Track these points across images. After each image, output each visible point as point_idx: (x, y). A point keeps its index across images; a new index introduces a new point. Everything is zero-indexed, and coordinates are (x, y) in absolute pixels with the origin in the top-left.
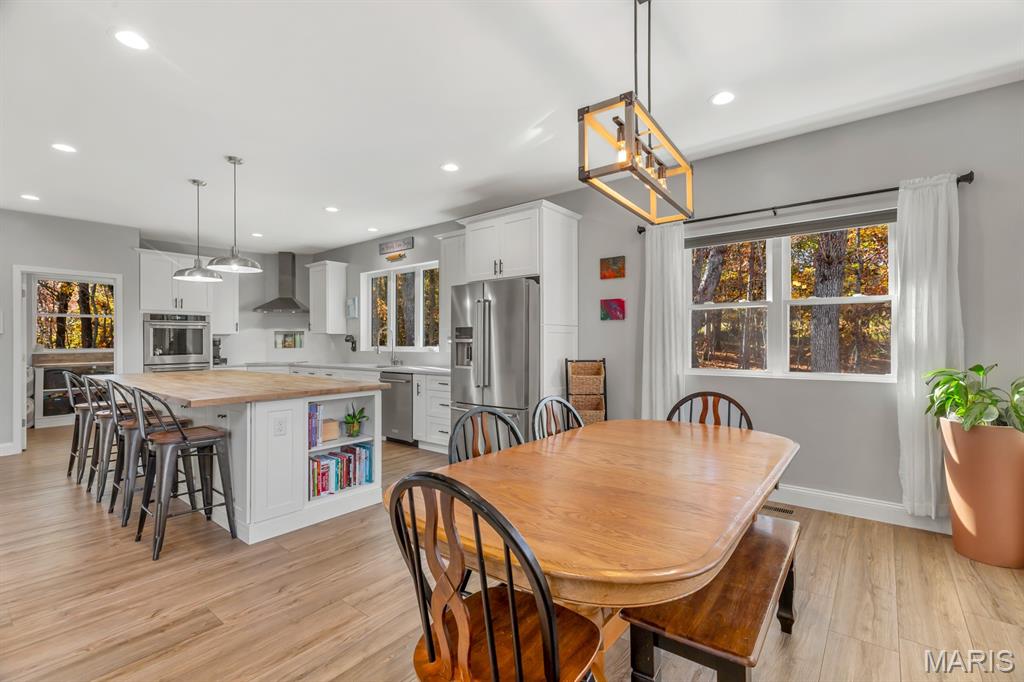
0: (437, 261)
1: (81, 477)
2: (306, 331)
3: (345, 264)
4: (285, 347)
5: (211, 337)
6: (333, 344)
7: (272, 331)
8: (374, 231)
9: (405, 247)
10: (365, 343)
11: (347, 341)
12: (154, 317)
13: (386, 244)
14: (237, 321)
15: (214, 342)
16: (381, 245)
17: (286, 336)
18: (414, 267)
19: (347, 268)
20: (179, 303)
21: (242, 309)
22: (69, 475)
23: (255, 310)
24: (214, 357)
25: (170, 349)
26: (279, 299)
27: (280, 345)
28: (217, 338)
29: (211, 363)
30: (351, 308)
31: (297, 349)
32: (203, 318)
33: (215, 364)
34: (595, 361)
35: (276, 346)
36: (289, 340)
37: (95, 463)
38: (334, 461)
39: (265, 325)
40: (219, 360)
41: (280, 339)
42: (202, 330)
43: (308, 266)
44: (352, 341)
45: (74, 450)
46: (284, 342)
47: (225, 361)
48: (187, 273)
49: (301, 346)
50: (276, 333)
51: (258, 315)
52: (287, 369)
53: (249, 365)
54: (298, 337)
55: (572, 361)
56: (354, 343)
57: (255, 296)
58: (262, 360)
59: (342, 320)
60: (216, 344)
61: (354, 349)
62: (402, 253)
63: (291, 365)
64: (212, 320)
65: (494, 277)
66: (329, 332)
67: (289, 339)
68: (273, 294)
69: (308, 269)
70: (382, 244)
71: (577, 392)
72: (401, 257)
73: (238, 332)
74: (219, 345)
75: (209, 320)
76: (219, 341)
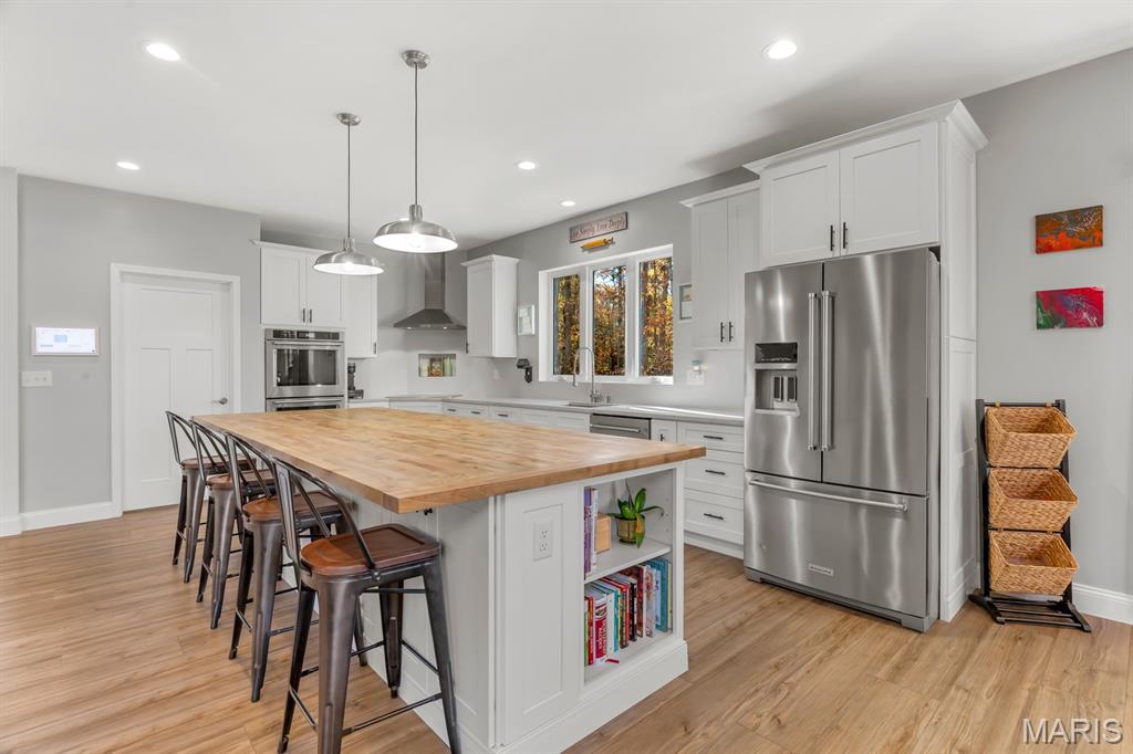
0: (671, 246)
1: (190, 573)
2: (459, 354)
3: (517, 260)
4: (431, 375)
5: (346, 362)
6: (496, 372)
7: (415, 354)
8: (570, 206)
9: (613, 229)
10: (544, 369)
11: (519, 367)
12: (278, 334)
13: (582, 226)
14: (375, 341)
15: (349, 367)
16: (571, 230)
17: (432, 360)
18: (626, 258)
19: (518, 264)
20: (307, 315)
21: (381, 324)
22: (176, 562)
23: (397, 325)
24: (349, 389)
25: (289, 377)
26: (425, 310)
27: (425, 373)
28: (352, 362)
29: (346, 396)
30: (525, 321)
31: (447, 378)
32: (335, 336)
33: (350, 397)
34: (1044, 406)
35: (420, 375)
36: (437, 367)
37: (208, 557)
38: (613, 595)
39: (407, 346)
40: (355, 393)
41: (425, 364)
42: (334, 352)
43: (464, 264)
44: (527, 368)
45: (181, 527)
46: (430, 368)
47: (361, 393)
48: (334, 258)
49: (451, 375)
50: (421, 356)
51: (399, 332)
52: (440, 405)
53: (391, 400)
54: (447, 362)
55: (993, 405)
56: (529, 370)
57: (395, 309)
58: (404, 392)
59: (511, 339)
60: (351, 370)
61: (529, 379)
62: (608, 237)
63: (445, 400)
64: (346, 338)
65: (829, 255)
66: (497, 354)
67: (437, 365)
68: (417, 306)
69: (466, 268)
70: (575, 227)
71: (1007, 462)
72: (606, 244)
73: (376, 355)
74: (353, 373)
75: (343, 338)
76: (354, 367)
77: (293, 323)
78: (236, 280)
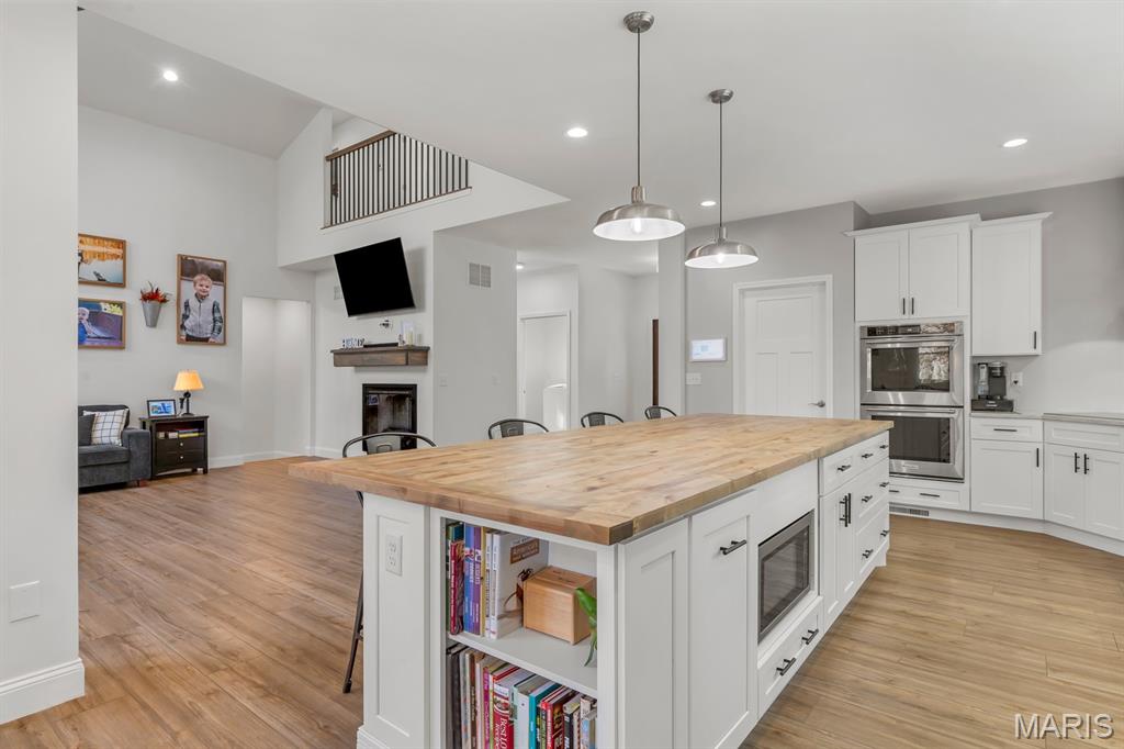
5: (969, 361)
14: (1036, 329)
20: (908, 305)
29: (968, 409)
32: (950, 327)
40: (996, 403)
42: (949, 348)
47: (1010, 405)
73: (1039, 351)
74: (1002, 376)
75: (961, 330)
76: (1002, 369)
77: (894, 317)
78: (828, 278)
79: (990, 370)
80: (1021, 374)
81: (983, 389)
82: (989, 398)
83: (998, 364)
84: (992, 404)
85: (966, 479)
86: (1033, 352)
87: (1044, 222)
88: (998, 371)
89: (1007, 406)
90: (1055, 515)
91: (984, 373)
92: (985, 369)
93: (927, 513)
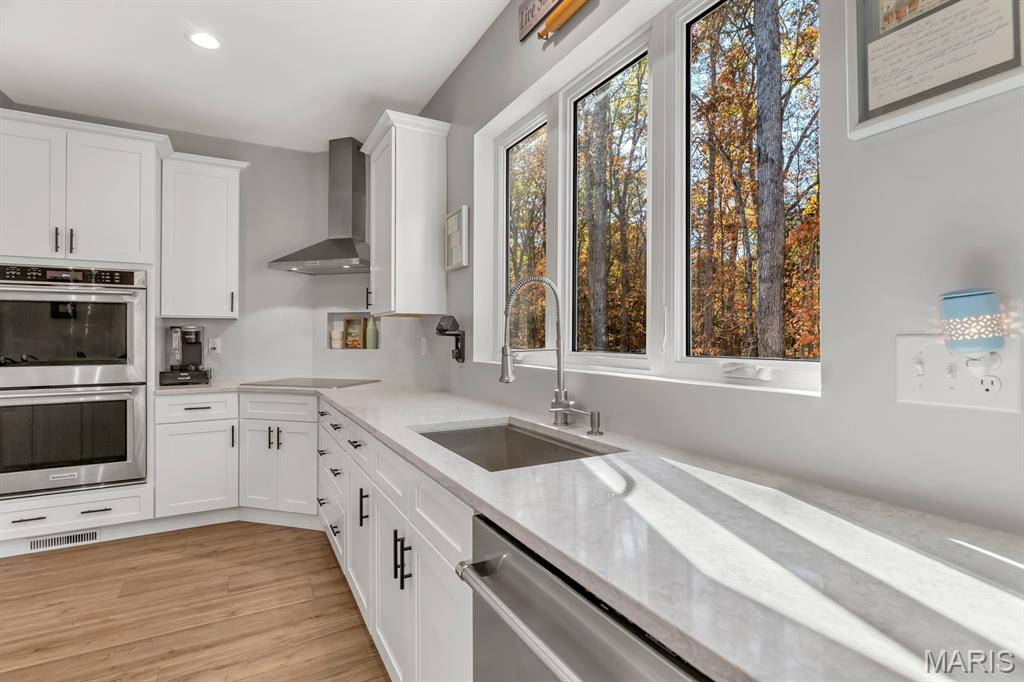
3: (444, 126)
4: (346, 346)
7: (322, 314)
11: (441, 331)
14: (233, 289)
17: (349, 323)
19: (448, 136)
20: (64, 241)
23: (273, 264)
27: (337, 343)
29: (153, 385)
30: (455, 240)
31: (370, 351)
32: (126, 278)
35: (330, 346)
36: (355, 332)
39: (312, 302)
41: (339, 328)
42: (126, 305)
44: (453, 331)
46: (346, 334)
49: (376, 346)
50: (331, 317)
54: (370, 326)
56: (460, 339)
61: (460, 355)
73: (235, 314)
74: (198, 343)
75: (145, 282)
76: (197, 334)
79: (184, 334)
80: (219, 339)
81: (177, 358)
82: (183, 368)
83: (192, 328)
84: (185, 376)
85: (150, 479)
86: (228, 314)
87: (243, 174)
88: (193, 337)
89: (202, 377)
90: (251, 499)
91: (176, 337)
92: (179, 334)
93: (93, 535)
